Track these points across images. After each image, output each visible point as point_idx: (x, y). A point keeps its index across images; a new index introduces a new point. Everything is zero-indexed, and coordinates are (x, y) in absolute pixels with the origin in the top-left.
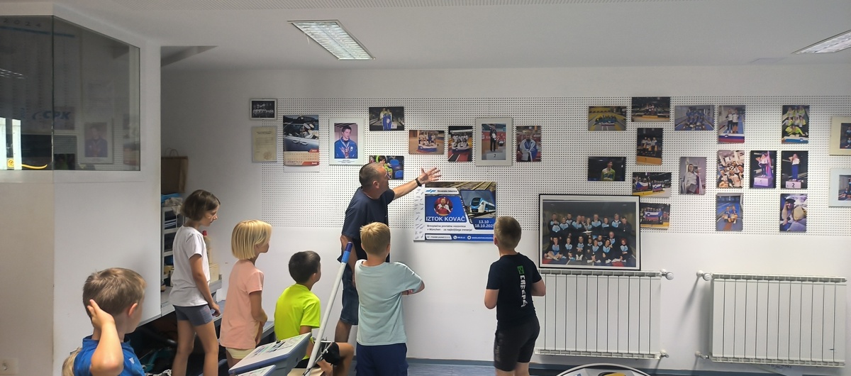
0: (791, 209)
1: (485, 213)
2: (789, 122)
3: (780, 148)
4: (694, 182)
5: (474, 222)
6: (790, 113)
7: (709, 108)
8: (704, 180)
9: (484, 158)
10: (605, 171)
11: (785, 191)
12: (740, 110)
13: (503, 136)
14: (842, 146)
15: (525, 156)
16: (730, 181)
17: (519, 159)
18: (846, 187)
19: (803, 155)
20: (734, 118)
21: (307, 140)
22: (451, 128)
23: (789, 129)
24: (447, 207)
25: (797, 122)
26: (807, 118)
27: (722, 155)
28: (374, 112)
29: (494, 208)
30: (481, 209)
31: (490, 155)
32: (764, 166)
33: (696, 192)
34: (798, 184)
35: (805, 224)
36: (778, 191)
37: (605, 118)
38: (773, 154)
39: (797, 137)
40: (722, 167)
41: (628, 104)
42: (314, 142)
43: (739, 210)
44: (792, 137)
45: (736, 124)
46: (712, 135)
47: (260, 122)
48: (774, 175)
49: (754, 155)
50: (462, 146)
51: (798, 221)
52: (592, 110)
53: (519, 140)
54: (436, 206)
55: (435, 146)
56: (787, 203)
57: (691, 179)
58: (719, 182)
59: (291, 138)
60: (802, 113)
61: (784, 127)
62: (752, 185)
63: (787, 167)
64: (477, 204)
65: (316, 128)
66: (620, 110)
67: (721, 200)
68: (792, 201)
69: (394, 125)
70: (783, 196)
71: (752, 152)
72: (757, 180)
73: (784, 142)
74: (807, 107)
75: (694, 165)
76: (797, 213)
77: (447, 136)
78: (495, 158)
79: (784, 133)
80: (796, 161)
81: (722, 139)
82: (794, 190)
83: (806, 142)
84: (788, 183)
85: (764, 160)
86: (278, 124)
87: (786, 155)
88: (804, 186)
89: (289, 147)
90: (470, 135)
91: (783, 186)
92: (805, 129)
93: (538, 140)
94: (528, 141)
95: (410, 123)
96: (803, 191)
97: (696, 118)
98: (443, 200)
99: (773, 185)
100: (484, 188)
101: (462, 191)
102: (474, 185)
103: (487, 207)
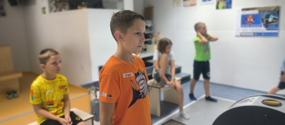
1: (272, 22)
5: (266, 27)
24: (252, 20)
29: (278, 19)
30: (270, 20)
54: (246, 19)
64: (268, 17)
98: (250, 17)
100: (273, 9)
101: (260, 11)
102: (267, 8)
103: (274, 19)
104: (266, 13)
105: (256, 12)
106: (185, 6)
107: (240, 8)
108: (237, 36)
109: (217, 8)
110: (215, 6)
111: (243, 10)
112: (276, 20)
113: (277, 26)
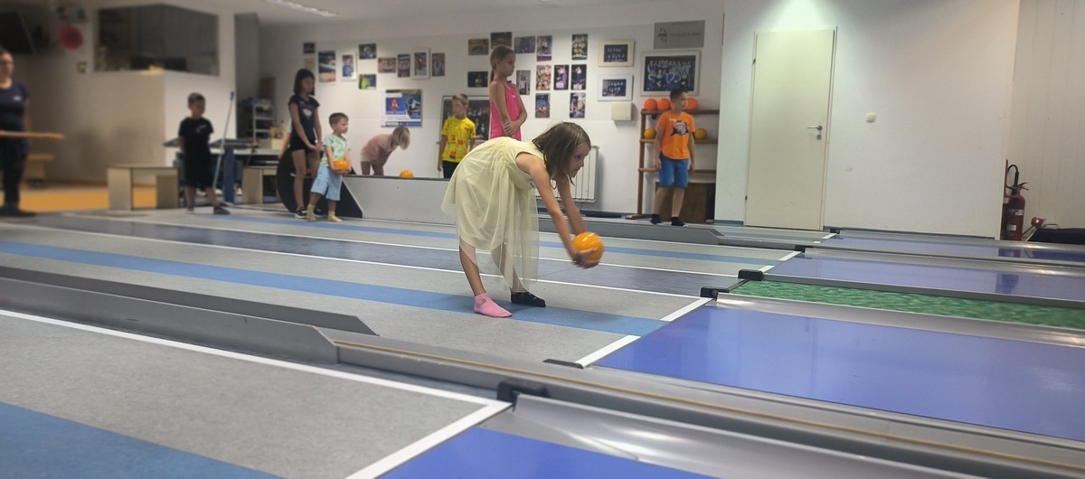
0: (576, 103)
1: (415, 109)
2: (576, 46)
3: (571, 63)
4: (523, 87)
5: (410, 114)
6: (577, 40)
7: (532, 38)
8: (529, 85)
9: (416, 74)
10: (477, 81)
11: (573, 91)
12: (549, 39)
13: (425, 60)
14: (605, 60)
15: (436, 73)
16: (543, 85)
17: (434, 75)
18: (607, 87)
19: (584, 67)
20: (545, 44)
21: (329, 66)
22: (399, 56)
23: (576, 51)
24: (396, 105)
25: (580, 45)
26: (586, 43)
27: (540, 68)
28: (361, 47)
29: (420, 105)
30: (413, 106)
31: (419, 72)
32: (562, 75)
33: (525, 93)
34: (580, 87)
35: (584, 112)
36: (570, 91)
37: (477, 47)
38: (567, 67)
39: (580, 56)
40: (539, 77)
41: (489, 37)
42: (332, 67)
43: (548, 105)
44: (577, 56)
45: (547, 48)
46: (534, 56)
47: (308, 56)
48: (567, 81)
49: (557, 68)
50: (405, 67)
51: (580, 110)
52: (470, 42)
53: (433, 62)
54: (391, 104)
55: (391, 67)
56: (574, 98)
57: (522, 85)
58: (537, 85)
59: (324, 65)
60: (583, 39)
61: (573, 49)
62: (555, 88)
63: (574, 74)
64: (411, 103)
65: (334, 58)
66: (485, 41)
67: (538, 98)
68: (576, 98)
69: (371, 55)
70: (572, 94)
71: (555, 66)
72: (559, 85)
73: (574, 59)
74: (586, 36)
75: (524, 76)
76: (580, 106)
77: (397, 62)
78: (421, 74)
79: (573, 53)
80: (579, 71)
81: (539, 59)
82: (578, 91)
83: (585, 59)
84: (575, 86)
85: (562, 71)
86: (316, 57)
87: (574, 67)
88: (584, 88)
89: (322, 70)
90: (409, 60)
91: (572, 88)
92: (585, 50)
93: (443, 62)
94: (438, 63)
95: (380, 54)
96: (583, 91)
97: (526, 45)
98: (395, 101)
99: (566, 88)
100: (415, 93)
101: (404, 95)
102: (409, 91)
103: (417, 105)
104: (409, 98)
105: (399, 95)
106: (321, 80)
107: (384, 89)
108: (382, 127)
109: (360, 87)
110: (357, 83)
111: (388, 91)
112: (419, 106)
113: (419, 113)
